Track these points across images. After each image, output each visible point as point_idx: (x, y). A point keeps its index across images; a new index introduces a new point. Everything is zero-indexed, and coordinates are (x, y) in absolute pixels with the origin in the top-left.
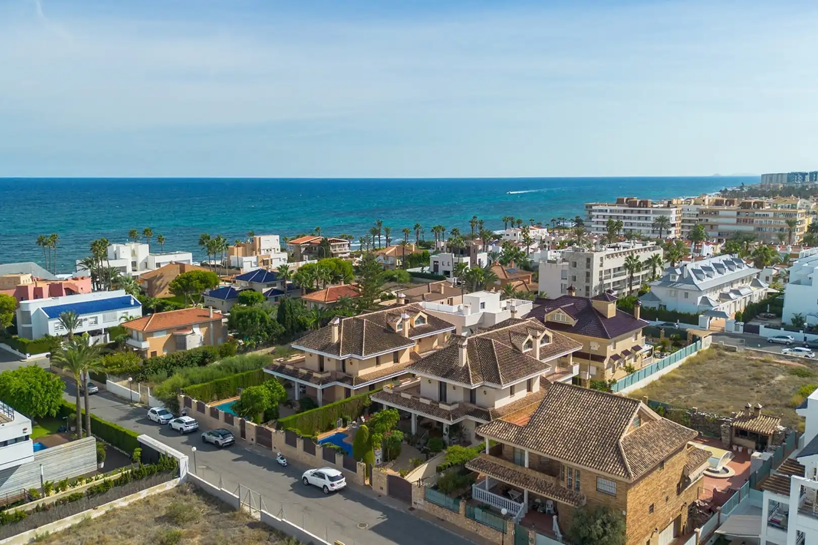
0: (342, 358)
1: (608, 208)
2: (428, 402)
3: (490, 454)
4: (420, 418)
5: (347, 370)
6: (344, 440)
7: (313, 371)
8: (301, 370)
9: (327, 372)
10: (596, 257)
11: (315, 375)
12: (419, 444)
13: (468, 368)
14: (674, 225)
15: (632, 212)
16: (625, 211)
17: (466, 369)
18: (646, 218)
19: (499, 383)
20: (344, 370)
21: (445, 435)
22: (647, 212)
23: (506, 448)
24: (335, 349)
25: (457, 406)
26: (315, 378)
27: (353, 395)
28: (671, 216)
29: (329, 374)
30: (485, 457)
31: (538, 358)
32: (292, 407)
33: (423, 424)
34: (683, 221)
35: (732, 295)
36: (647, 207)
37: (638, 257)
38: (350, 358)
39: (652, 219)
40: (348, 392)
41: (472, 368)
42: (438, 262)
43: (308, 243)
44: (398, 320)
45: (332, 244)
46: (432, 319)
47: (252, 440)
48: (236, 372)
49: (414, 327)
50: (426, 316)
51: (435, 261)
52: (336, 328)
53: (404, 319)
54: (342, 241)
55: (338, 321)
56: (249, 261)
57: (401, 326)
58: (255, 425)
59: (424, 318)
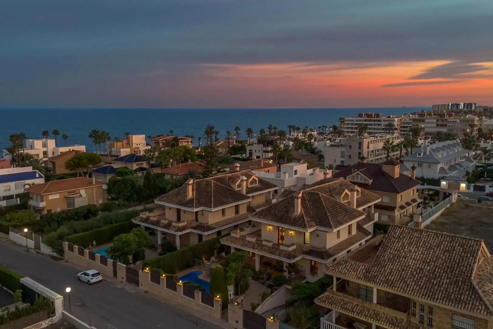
0: (195, 210)
1: (355, 119)
2: (270, 245)
3: (337, 290)
4: (262, 257)
5: (199, 220)
6: (200, 277)
7: (173, 222)
8: (162, 221)
9: (184, 221)
10: (365, 142)
11: (173, 224)
12: (263, 279)
13: (302, 215)
14: (396, 129)
15: (370, 120)
16: (365, 120)
17: (301, 217)
18: (379, 125)
19: (331, 227)
20: (197, 220)
21: (285, 271)
22: (380, 121)
23: (351, 284)
24: (190, 203)
25: (294, 247)
26: (173, 226)
27: (204, 239)
28: (395, 123)
29: (185, 224)
30: (333, 293)
31: (355, 207)
32: (155, 250)
33: (265, 262)
34: (401, 127)
35: (457, 167)
36: (379, 118)
37: (392, 142)
38: (202, 211)
39: (382, 125)
40: (200, 236)
41: (306, 216)
42: (252, 150)
43: (164, 140)
44: (237, 181)
45: (180, 141)
46: (261, 181)
47: (123, 278)
48: (111, 223)
49: (249, 187)
50: (257, 179)
51: (250, 150)
52: (190, 187)
53: (242, 180)
54: (187, 139)
55: (191, 182)
56: (125, 152)
57: (239, 186)
58: (124, 265)
59: (256, 181)
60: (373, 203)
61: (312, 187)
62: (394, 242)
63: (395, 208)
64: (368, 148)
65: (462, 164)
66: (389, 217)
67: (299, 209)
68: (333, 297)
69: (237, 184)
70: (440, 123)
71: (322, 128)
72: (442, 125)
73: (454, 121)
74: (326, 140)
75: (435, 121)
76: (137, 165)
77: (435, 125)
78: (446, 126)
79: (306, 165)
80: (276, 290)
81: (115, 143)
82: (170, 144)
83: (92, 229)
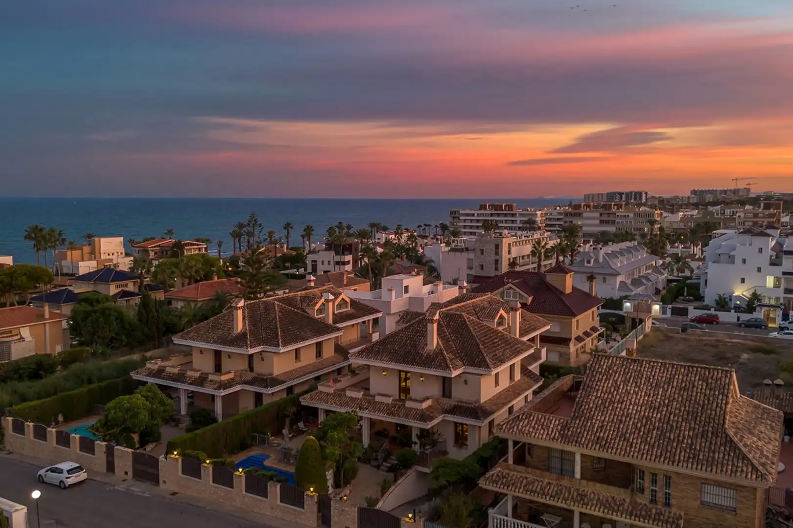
0: (251, 351)
1: (476, 213)
2: (389, 401)
3: (514, 463)
4: (372, 423)
5: (255, 369)
6: (267, 463)
7: (208, 374)
8: (189, 373)
9: (229, 372)
10: (505, 242)
11: (211, 377)
12: (377, 459)
13: (441, 350)
14: (539, 228)
15: (499, 215)
16: (492, 215)
17: (439, 353)
18: (513, 222)
19: (488, 367)
20: (251, 369)
21: (415, 443)
22: (513, 215)
23: (536, 453)
24: (240, 340)
25: (429, 403)
26: (211, 381)
27: (266, 401)
28: (537, 219)
29: (231, 375)
30: (508, 469)
31: (518, 336)
32: (177, 425)
33: (379, 431)
34: (547, 225)
35: (644, 281)
36: (512, 210)
37: (546, 244)
38: (260, 353)
39: (518, 222)
40: (259, 397)
41: (447, 350)
42: (316, 261)
43: (157, 246)
44: (317, 303)
45: (186, 247)
46: (354, 303)
47: (126, 473)
48: (90, 381)
49: (336, 312)
50: (348, 300)
51: (313, 261)
52: (240, 312)
53: (327, 301)
54: (198, 245)
55: (241, 303)
56: (86, 267)
57: (320, 311)
58: (131, 450)
59: (346, 302)
60: (538, 333)
61: (446, 307)
62: (600, 380)
63: (570, 340)
64: (509, 253)
65: (649, 277)
66: (561, 354)
67: (434, 341)
68: (508, 474)
69: (317, 308)
70: (605, 218)
71: (424, 227)
72: (607, 222)
73: (625, 216)
74: (439, 242)
75: (598, 215)
76: (117, 287)
77: (598, 222)
78: (614, 222)
79: (421, 277)
80: (402, 475)
81: (69, 253)
82: (168, 253)
83: (55, 393)
